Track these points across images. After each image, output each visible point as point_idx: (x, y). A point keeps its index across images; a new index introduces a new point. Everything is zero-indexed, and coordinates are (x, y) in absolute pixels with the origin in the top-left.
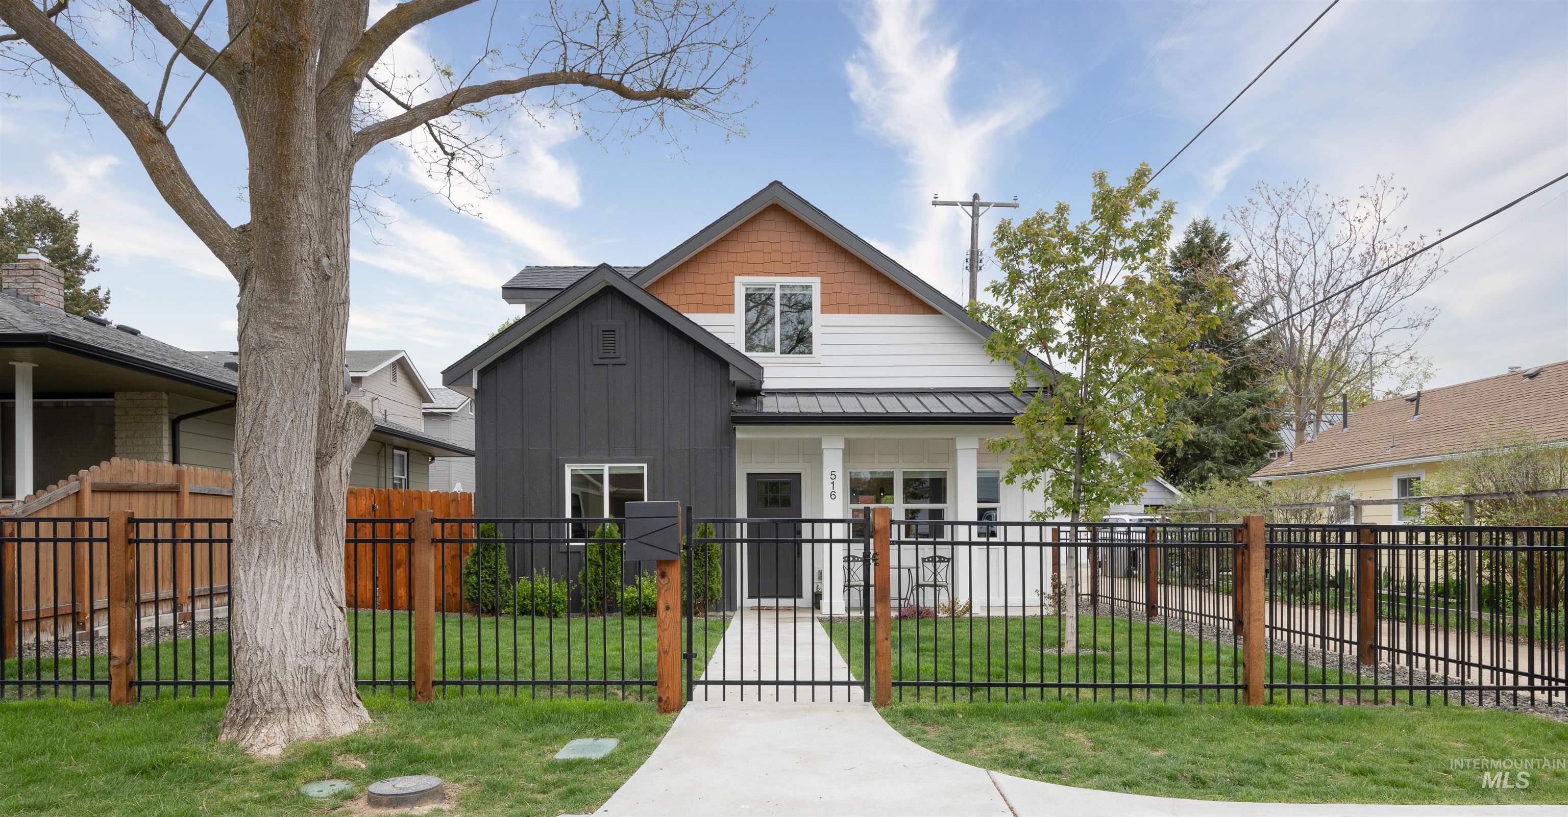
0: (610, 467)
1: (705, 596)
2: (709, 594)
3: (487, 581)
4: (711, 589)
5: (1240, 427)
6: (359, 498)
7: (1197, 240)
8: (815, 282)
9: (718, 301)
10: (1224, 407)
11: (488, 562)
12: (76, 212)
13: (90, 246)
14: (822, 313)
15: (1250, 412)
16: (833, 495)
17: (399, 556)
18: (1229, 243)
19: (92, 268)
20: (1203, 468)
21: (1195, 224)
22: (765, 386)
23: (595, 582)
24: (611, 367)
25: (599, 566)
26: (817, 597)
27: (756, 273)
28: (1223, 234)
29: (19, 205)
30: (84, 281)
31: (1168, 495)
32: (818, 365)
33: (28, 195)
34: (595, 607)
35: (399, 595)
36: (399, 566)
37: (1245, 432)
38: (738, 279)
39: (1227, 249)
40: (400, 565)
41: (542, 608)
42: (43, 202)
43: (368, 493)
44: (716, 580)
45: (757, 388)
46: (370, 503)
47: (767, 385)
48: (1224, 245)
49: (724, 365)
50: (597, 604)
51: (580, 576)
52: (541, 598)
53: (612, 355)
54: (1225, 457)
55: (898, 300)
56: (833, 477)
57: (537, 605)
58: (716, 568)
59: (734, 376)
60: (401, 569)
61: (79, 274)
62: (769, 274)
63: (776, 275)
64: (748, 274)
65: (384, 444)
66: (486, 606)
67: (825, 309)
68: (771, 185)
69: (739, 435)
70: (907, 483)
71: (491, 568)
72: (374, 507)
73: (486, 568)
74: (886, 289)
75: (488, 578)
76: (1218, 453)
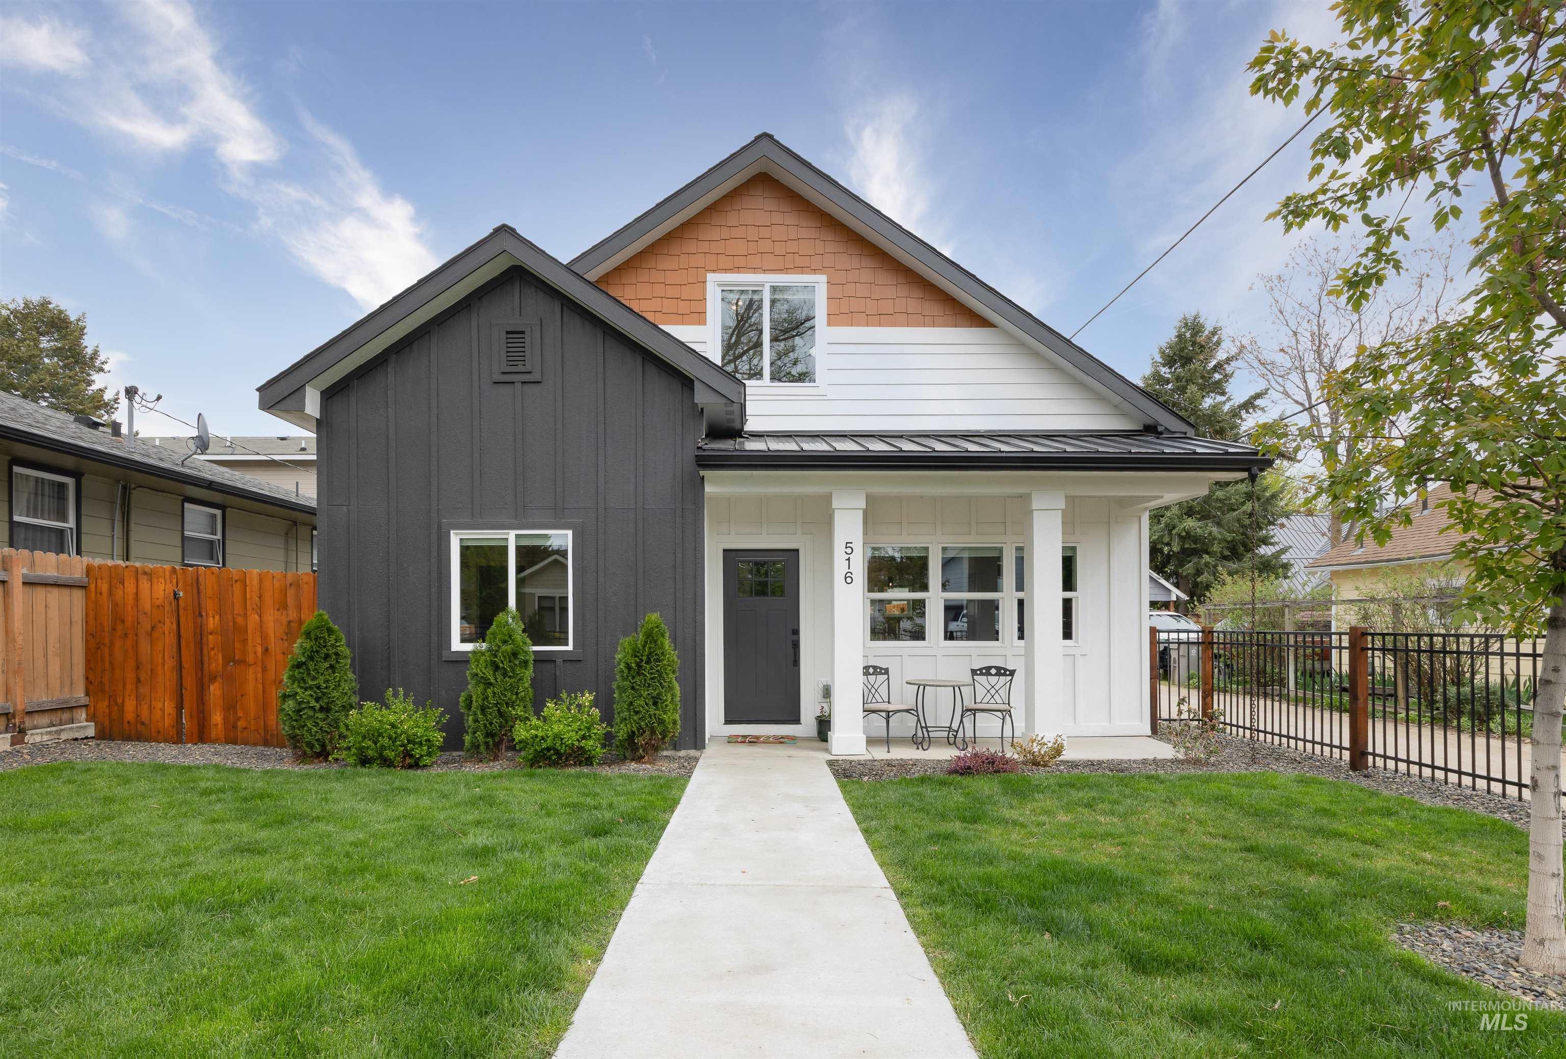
0: (517, 536)
1: (653, 732)
2: (659, 729)
3: (313, 708)
4: (661, 722)
5: (1239, 520)
6: (155, 580)
7: (1188, 335)
8: (820, 282)
9: (683, 307)
10: (1220, 501)
11: (314, 678)
12: (84, 314)
13: (97, 347)
14: (829, 324)
15: (1248, 507)
16: (848, 578)
17: (213, 665)
18: (1219, 338)
19: (101, 370)
20: (1198, 563)
21: (1185, 319)
22: (748, 427)
23: (483, 709)
24: (518, 386)
25: (490, 684)
26: (824, 725)
27: (737, 269)
28: (1215, 328)
29: (26, 305)
30: (93, 381)
31: (1162, 592)
32: (823, 397)
33: (35, 298)
34: (482, 748)
35: (213, 722)
36: (213, 679)
37: (1243, 526)
38: (710, 277)
39: (1218, 343)
40: (215, 677)
41: (390, 754)
42: (50, 303)
43: (167, 574)
44: (671, 707)
45: (737, 425)
46: (170, 588)
47: (751, 426)
48: (1215, 339)
49: (687, 383)
50: (487, 744)
51: (461, 699)
52: (390, 738)
53: (520, 368)
54: (1221, 553)
55: (934, 308)
56: (849, 550)
57: (383, 748)
58: (671, 688)
59: (701, 397)
60: (217, 684)
61: (89, 375)
62: (755, 270)
63: (765, 271)
64: (726, 270)
65: (295, 523)
66: (311, 746)
67: (834, 318)
68: (758, 138)
69: (709, 489)
70: (948, 563)
71: (319, 688)
72: (175, 594)
73: (311, 688)
74: (917, 293)
75: (313, 703)
76: (1216, 548)
